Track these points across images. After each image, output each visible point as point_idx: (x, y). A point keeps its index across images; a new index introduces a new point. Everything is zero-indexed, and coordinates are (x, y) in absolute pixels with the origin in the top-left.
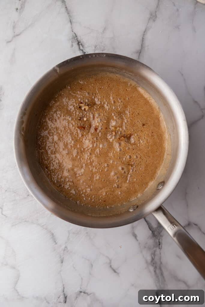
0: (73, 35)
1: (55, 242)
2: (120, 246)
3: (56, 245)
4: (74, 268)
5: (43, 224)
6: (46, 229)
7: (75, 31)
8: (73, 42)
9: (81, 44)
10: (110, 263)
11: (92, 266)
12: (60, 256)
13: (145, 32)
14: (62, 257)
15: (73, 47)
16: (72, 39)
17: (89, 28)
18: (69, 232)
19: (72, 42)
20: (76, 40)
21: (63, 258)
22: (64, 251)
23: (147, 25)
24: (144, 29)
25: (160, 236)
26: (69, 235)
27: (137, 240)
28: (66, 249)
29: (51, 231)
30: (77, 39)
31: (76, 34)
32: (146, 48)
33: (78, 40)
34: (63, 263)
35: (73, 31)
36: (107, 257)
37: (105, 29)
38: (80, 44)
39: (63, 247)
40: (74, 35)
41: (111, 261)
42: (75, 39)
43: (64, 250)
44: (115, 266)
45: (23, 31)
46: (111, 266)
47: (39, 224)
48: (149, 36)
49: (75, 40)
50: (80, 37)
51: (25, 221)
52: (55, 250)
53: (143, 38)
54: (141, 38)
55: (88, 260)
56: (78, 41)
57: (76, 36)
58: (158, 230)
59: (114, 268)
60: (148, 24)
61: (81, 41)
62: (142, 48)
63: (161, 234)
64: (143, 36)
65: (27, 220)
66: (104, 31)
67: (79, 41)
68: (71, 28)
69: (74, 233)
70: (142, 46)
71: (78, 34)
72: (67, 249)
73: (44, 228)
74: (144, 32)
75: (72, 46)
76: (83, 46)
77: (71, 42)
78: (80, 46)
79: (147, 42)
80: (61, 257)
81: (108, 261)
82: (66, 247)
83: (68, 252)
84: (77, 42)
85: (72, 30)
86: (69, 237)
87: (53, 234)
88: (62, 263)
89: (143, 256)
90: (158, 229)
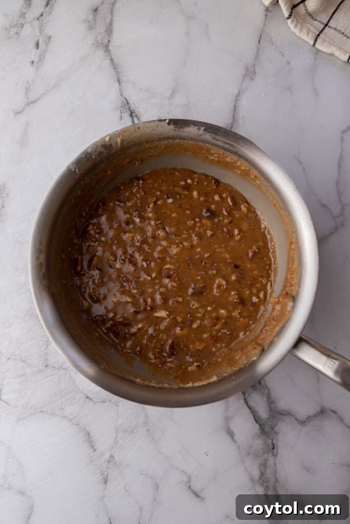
0: (122, 102)
1: (93, 447)
2: (205, 453)
3: (96, 453)
4: (127, 491)
5: (71, 417)
6: (77, 425)
7: (126, 95)
8: (122, 112)
9: (136, 116)
10: (190, 482)
11: (157, 487)
12: (102, 472)
13: (238, 96)
14: (105, 474)
15: (123, 120)
16: (121, 107)
17: (148, 91)
18: (117, 429)
19: (121, 112)
20: (128, 110)
21: (107, 475)
22: (108, 464)
23: (241, 86)
24: (236, 92)
25: (274, 434)
26: (117, 436)
27: (235, 442)
28: (112, 458)
29: (85, 429)
30: (129, 108)
31: (127, 99)
32: (240, 121)
33: (131, 108)
34: (108, 483)
35: (122, 96)
36: (183, 472)
37: (174, 92)
38: (134, 115)
39: (107, 456)
40: (125, 102)
41: (190, 478)
42: (127, 107)
43: (109, 461)
44: (196, 486)
45: (42, 95)
46: (190, 487)
47: (65, 417)
48: (244, 103)
49: (126, 109)
50: (134, 104)
51: (41, 411)
52: (92, 462)
53: (235, 106)
54: (232, 106)
55: (152, 478)
56: (130, 110)
57: (128, 103)
58: (270, 423)
59: (195, 490)
60: (242, 84)
61: (136, 110)
62: (233, 121)
63: (276, 429)
64: (236, 102)
65: (45, 409)
66: (172, 95)
67: (133, 111)
68: (120, 91)
69: (125, 431)
70: (234, 117)
71: (131, 100)
72: (114, 459)
73: (73, 424)
74: (237, 96)
75: (121, 118)
76: (138, 119)
77: (119, 112)
78: (135, 118)
79: (242, 113)
80: (103, 474)
81: (185, 479)
82: (112, 456)
83: (115, 464)
84: (129, 113)
85: (121, 93)
86: (116, 438)
87: (89, 434)
88: (106, 483)
89: (246, 469)
90: (270, 422)
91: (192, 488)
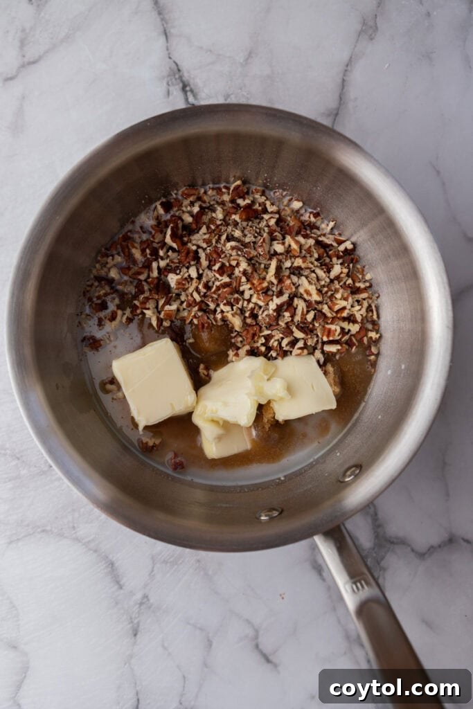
0: (170, 68)
1: (118, 582)
2: (281, 595)
3: (122, 591)
4: (165, 648)
5: (87, 540)
6: (96, 551)
7: (176, 57)
8: (170, 83)
9: (192, 91)
10: (256, 637)
11: (209, 644)
12: (131, 618)
13: (349, 64)
14: (136, 621)
15: (171, 97)
16: (169, 76)
17: (211, 51)
18: (153, 559)
19: (168, 84)
20: (178, 81)
21: (138, 623)
22: (139, 607)
23: (354, 49)
24: (345, 56)
25: (380, 571)
26: (153, 568)
27: (324, 580)
28: (145, 600)
29: (107, 557)
30: (181, 77)
31: (179, 63)
32: (351, 105)
33: (184, 79)
34: (138, 636)
35: (170, 58)
36: (248, 621)
37: (250, 55)
38: (188, 88)
39: (138, 596)
40: (174, 66)
41: (257, 631)
42: (177, 76)
43: (141, 604)
44: (267, 644)
45: (46, 52)
46: (257, 646)
47: (77, 540)
48: (358, 76)
49: (176, 79)
50: (189, 72)
51: (43, 531)
52: (117, 603)
53: (344, 80)
54: (340, 81)
55: (201, 629)
56: (183, 82)
57: (179, 70)
58: (375, 555)
59: (265, 651)
60: (355, 46)
61: (191, 82)
62: (340, 104)
63: (383, 563)
64: (344, 75)
65: (48, 528)
66: (247, 59)
67: (186, 83)
68: (167, 49)
69: (165, 562)
70: (341, 99)
71: (185, 66)
72: (148, 600)
73: (90, 549)
74: (347, 66)
75: (168, 93)
76: (195, 96)
77: (165, 84)
78: (189, 93)
79: (352, 93)
80: (132, 622)
81: (251, 632)
82: (146, 597)
83: (150, 608)
84: (181, 85)
85: (169, 54)
86: (153, 571)
87: (112, 564)
88: (135, 635)
89: (339, 622)
90: (375, 553)
91: (261, 647)
